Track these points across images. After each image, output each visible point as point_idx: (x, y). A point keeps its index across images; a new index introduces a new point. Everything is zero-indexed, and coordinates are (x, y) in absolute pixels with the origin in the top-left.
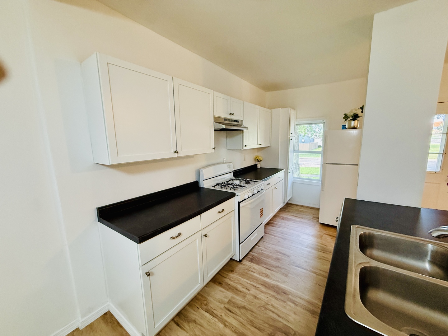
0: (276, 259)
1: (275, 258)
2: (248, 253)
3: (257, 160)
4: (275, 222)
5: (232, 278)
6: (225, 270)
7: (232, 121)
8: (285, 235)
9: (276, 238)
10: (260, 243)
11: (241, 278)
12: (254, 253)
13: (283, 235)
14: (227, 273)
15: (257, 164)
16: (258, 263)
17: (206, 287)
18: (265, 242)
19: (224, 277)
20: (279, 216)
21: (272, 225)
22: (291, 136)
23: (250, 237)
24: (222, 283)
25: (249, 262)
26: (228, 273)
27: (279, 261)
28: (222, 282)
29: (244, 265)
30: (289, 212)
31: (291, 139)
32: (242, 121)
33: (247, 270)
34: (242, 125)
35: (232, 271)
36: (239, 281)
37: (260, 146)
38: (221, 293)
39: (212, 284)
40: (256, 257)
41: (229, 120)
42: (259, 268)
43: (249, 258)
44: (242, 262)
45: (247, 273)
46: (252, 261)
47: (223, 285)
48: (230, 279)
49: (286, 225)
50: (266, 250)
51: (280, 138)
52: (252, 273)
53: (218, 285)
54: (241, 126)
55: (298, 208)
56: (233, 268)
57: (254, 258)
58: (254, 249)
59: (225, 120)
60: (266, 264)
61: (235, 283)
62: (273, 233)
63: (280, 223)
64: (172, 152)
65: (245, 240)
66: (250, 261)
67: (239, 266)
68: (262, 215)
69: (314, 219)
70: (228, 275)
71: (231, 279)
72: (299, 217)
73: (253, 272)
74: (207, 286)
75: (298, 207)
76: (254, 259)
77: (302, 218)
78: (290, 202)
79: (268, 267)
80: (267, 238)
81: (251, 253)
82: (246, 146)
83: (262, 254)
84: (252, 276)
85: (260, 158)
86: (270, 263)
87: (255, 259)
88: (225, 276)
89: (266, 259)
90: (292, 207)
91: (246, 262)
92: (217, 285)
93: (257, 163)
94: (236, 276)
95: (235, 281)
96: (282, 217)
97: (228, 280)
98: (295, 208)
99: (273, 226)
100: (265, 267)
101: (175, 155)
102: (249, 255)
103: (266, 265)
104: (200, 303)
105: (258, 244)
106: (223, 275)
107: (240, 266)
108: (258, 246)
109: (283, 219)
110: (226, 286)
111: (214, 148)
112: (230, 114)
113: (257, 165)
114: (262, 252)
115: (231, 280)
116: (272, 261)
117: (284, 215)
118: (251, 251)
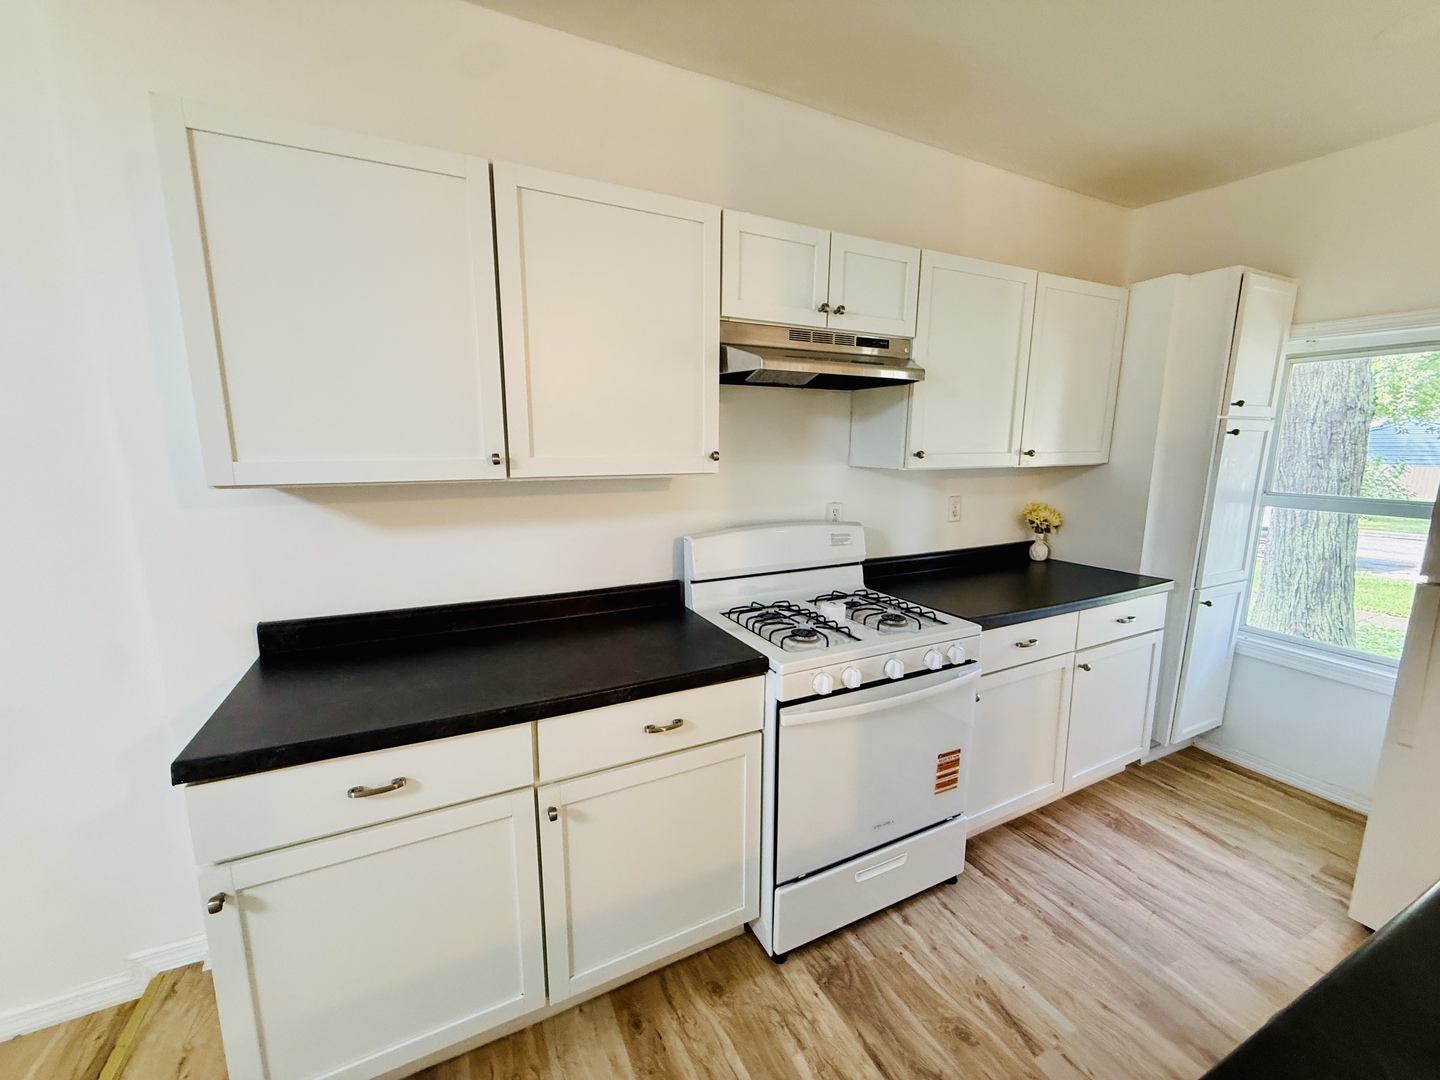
0: (951, 1027)
1: (947, 1020)
2: (836, 934)
3: (1032, 522)
4: (1059, 827)
5: (691, 1022)
6: (694, 974)
7: (843, 339)
8: (1080, 916)
9: (1022, 910)
10: (921, 906)
11: (727, 1041)
12: (866, 945)
13: (1071, 910)
14: (691, 991)
15: (1033, 542)
16: (849, 1008)
17: (581, 1010)
18: (947, 913)
19: (670, 1003)
20: (1101, 805)
21: (1040, 836)
22: (1232, 418)
23: (856, 868)
24: (645, 1025)
25: (813, 983)
26: (696, 989)
27: (964, 1046)
28: (649, 1021)
29: (783, 982)
30: (1177, 797)
31: (1236, 432)
32: (908, 341)
33: (776, 1018)
34: (908, 359)
35: (717, 990)
36: (712, 1052)
37: (1029, 462)
38: (609, 1069)
39: (607, 1009)
40: (862, 968)
41: (823, 337)
42: (837, 1037)
43: (827, 959)
44: (782, 968)
45: (768, 1032)
46: (829, 980)
47: (642, 1038)
48: (681, 1021)
49: (1118, 862)
50: (933, 957)
51: (1161, 426)
52: (790, 1046)
53: (621, 1027)
54: (899, 362)
55: (1247, 792)
56: (729, 978)
57: (850, 972)
58: (874, 931)
59: (798, 334)
60: (883, 1028)
61: (689, 1051)
62: (1020, 881)
63: (1082, 842)
64: (484, 458)
65: (809, 875)
66: (818, 981)
67: (759, 979)
68: (955, 781)
69: (1327, 886)
70: (689, 999)
71: (690, 1026)
72: (1223, 844)
73: (799, 1041)
74: (586, 1009)
75: (1251, 787)
76: (846, 978)
77: (1240, 852)
78: (1203, 746)
79: (886, 1056)
80: (967, 897)
81: (850, 938)
82: (919, 455)
83: (900, 968)
84: (783, 1057)
85: (1044, 514)
86: (904, 1033)
87: (851, 980)
88: (678, 999)
89: (899, 1003)
90: (1208, 777)
91: (800, 978)
92: (620, 1022)
93: (1034, 536)
94: (715, 1022)
95: (695, 1045)
96: (1117, 810)
97: (675, 1024)
98: (1231, 785)
99: (1039, 845)
100: (865, 1045)
101: (500, 472)
102: (837, 944)
103: (881, 1032)
104: (512, 1067)
105: (910, 911)
106: (672, 989)
107: (766, 981)
108: (906, 920)
109: (1119, 824)
110: (645, 1049)
111: (714, 456)
112: (824, 308)
113: (1032, 548)
114: (907, 956)
115: (685, 1035)
116: (920, 1028)
117: (1136, 806)
118: (854, 927)
